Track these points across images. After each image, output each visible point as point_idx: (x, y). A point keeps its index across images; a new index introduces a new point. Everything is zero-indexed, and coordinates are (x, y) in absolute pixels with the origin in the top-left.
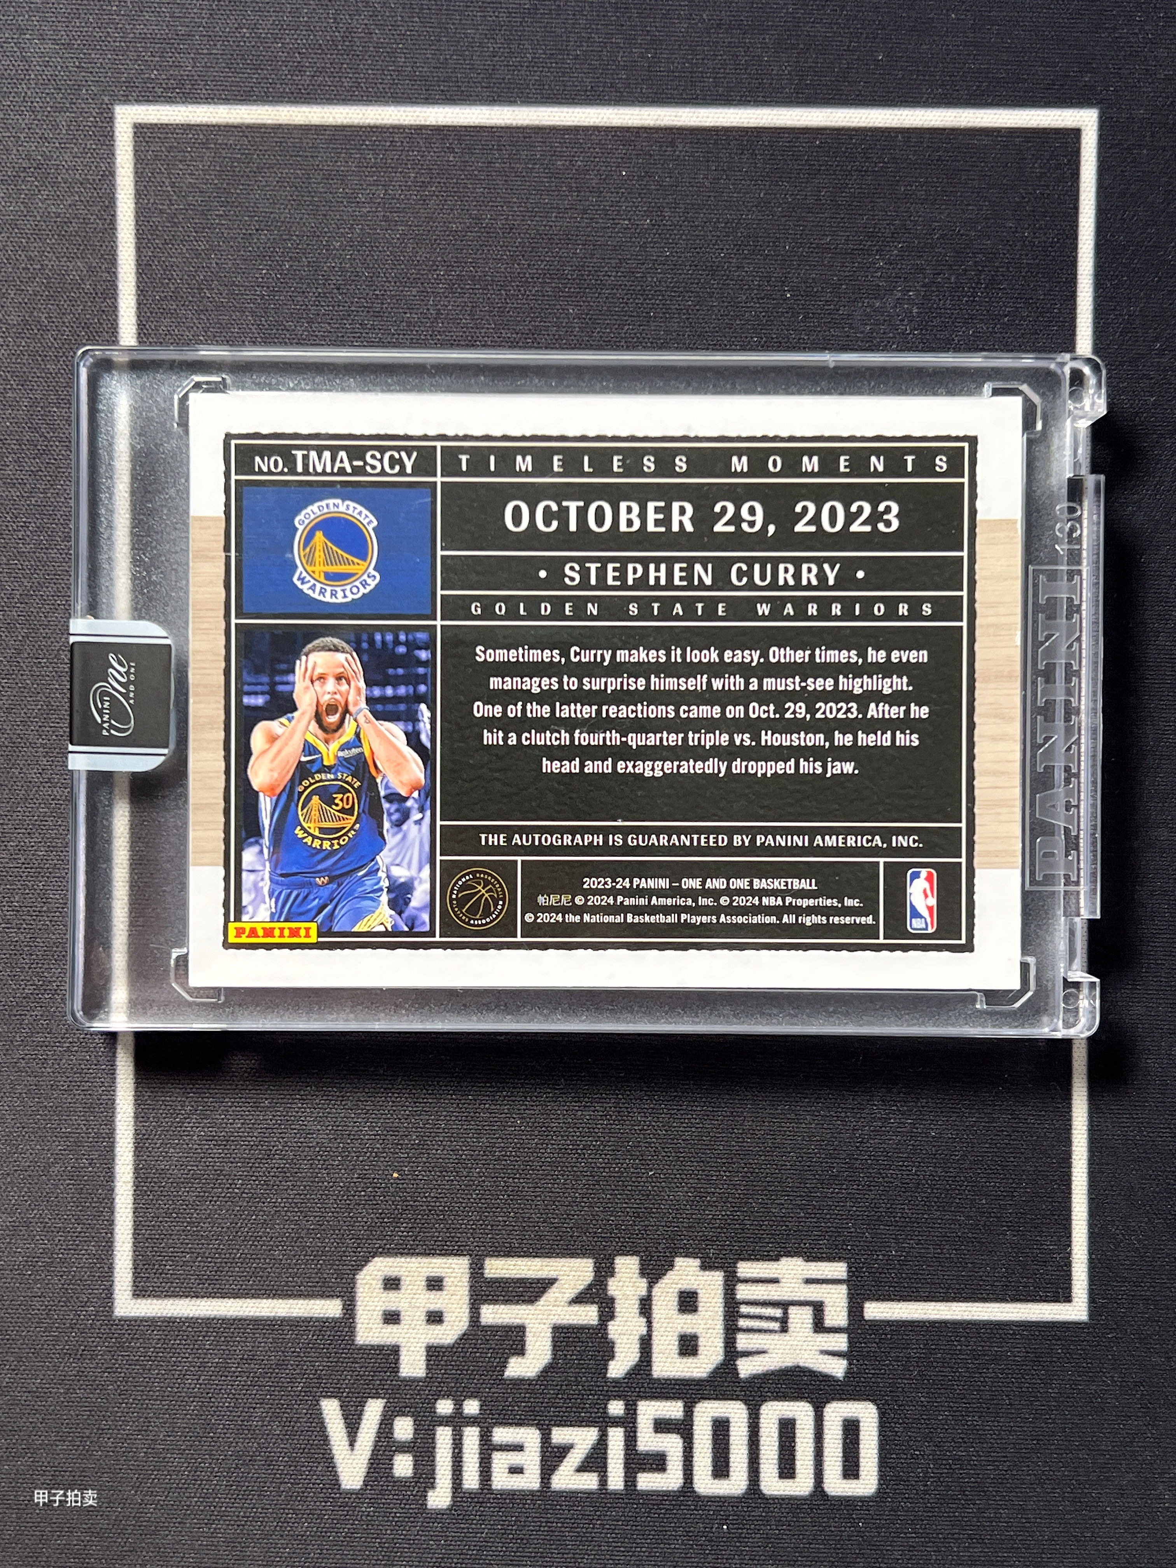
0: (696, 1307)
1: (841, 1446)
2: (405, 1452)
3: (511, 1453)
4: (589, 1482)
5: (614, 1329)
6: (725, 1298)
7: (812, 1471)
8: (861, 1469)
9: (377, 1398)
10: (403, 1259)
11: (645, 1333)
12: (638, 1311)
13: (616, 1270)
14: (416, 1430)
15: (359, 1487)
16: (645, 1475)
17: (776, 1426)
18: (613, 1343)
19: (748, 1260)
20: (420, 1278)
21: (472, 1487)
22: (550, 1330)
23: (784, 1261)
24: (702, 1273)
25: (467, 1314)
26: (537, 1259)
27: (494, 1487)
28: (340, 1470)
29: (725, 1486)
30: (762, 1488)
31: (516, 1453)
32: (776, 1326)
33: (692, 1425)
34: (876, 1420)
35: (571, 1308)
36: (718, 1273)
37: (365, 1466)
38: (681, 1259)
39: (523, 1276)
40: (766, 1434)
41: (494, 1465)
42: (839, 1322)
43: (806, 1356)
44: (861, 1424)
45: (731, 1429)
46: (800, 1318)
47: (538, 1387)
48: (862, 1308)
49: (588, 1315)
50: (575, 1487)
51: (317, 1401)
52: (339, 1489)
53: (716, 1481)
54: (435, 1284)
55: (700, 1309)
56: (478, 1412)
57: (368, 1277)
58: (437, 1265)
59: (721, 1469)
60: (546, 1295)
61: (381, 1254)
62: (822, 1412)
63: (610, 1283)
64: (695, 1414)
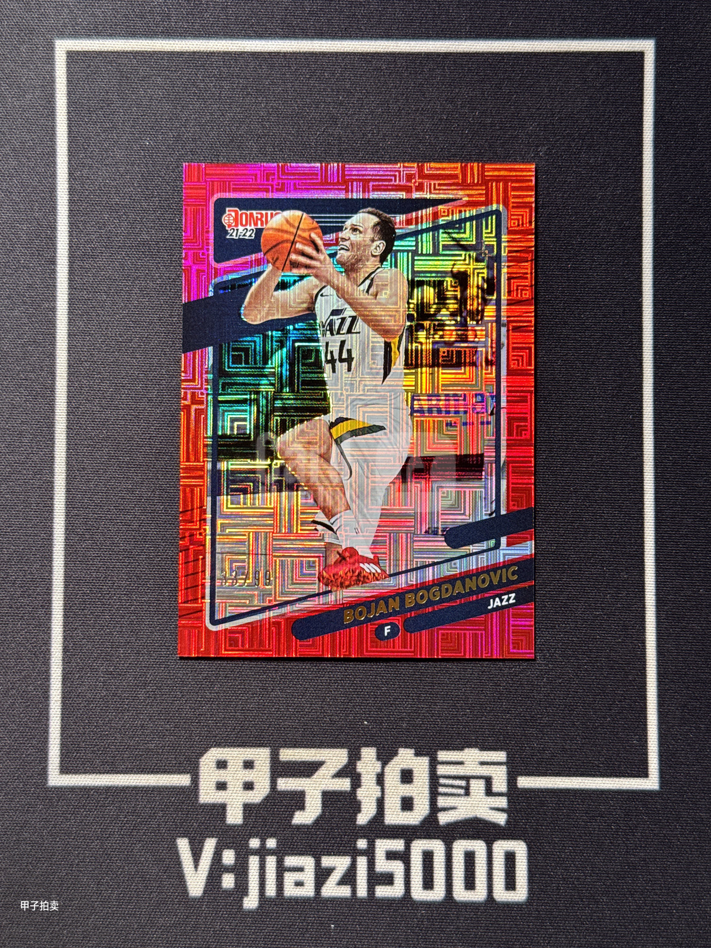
0: (412, 779)
1: (504, 869)
2: (230, 872)
3: (296, 873)
4: (345, 891)
5: (361, 793)
6: (430, 774)
7: (486, 885)
8: (517, 884)
9: (213, 837)
10: (229, 749)
11: (380, 796)
12: (375, 782)
13: (362, 756)
14: (236, 858)
15: (200, 895)
16: (380, 887)
17: (463, 855)
18: (360, 802)
19: (444, 749)
20: (240, 761)
21: (272, 894)
22: (321, 794)
23: (467, 750)
24: (415, 758)
25: (269, 784)
26: (312, 749)
27: (285, 895)
28: (188, 884)
29: (431, 895)
30: (454, 895)
31: (299, 873)
32: (462, 791)
33: (410, 855)
34: (525, 852)
35: (334, 780)
36: (425, 758)
37: (204, 881)
38: (403, 749)
39: (304, 760)
40: (456, 861)
41: (285, 880)
42: (502, 789)
43: (481, 811)
44: (517, 855)
45: (434, 857)
46: (478, 786)
47: (313, 830)
48: (516, 780)
49: (344, 784)
50: (336, 894)
51: (175, 839)
52: (187, 896)
53: (425, 891)
54: (249, 765)
55: (414, 780)
56: (275, 846)
57: (207, 760)
58: (249, 753)
59: (428, 884)
60: (318, 771)
61: (215, 746)
62: (492, 846)
63: (358, 764)
64: (412, 848)
